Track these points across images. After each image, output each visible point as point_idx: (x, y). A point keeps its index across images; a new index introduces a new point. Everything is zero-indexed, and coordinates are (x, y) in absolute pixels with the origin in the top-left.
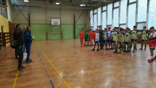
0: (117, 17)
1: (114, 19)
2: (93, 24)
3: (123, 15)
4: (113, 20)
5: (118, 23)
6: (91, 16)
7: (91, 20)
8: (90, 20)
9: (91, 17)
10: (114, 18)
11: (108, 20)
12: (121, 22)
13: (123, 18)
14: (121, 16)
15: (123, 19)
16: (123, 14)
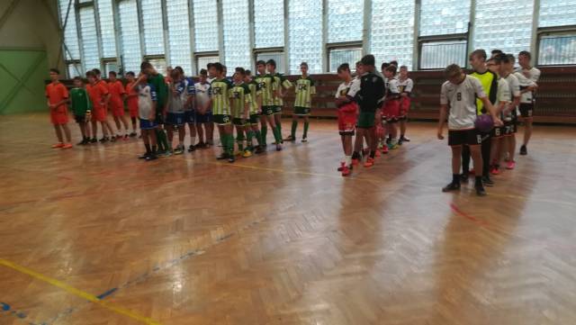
0: (182, 26)
1: (170, 34)
2: (81, 49)
3: (203, 21)
4: (166, 37)
5: (189, 48)
6: (64, 12)
7: (66, 32)
8: (60, 30)
9: (64, 16)
10: (170, 29)
11: (146, 36)
12: (201, 47)
13: (207, 31)
14: (196, 21)
15: (206, 33)
16: (203, 16)
